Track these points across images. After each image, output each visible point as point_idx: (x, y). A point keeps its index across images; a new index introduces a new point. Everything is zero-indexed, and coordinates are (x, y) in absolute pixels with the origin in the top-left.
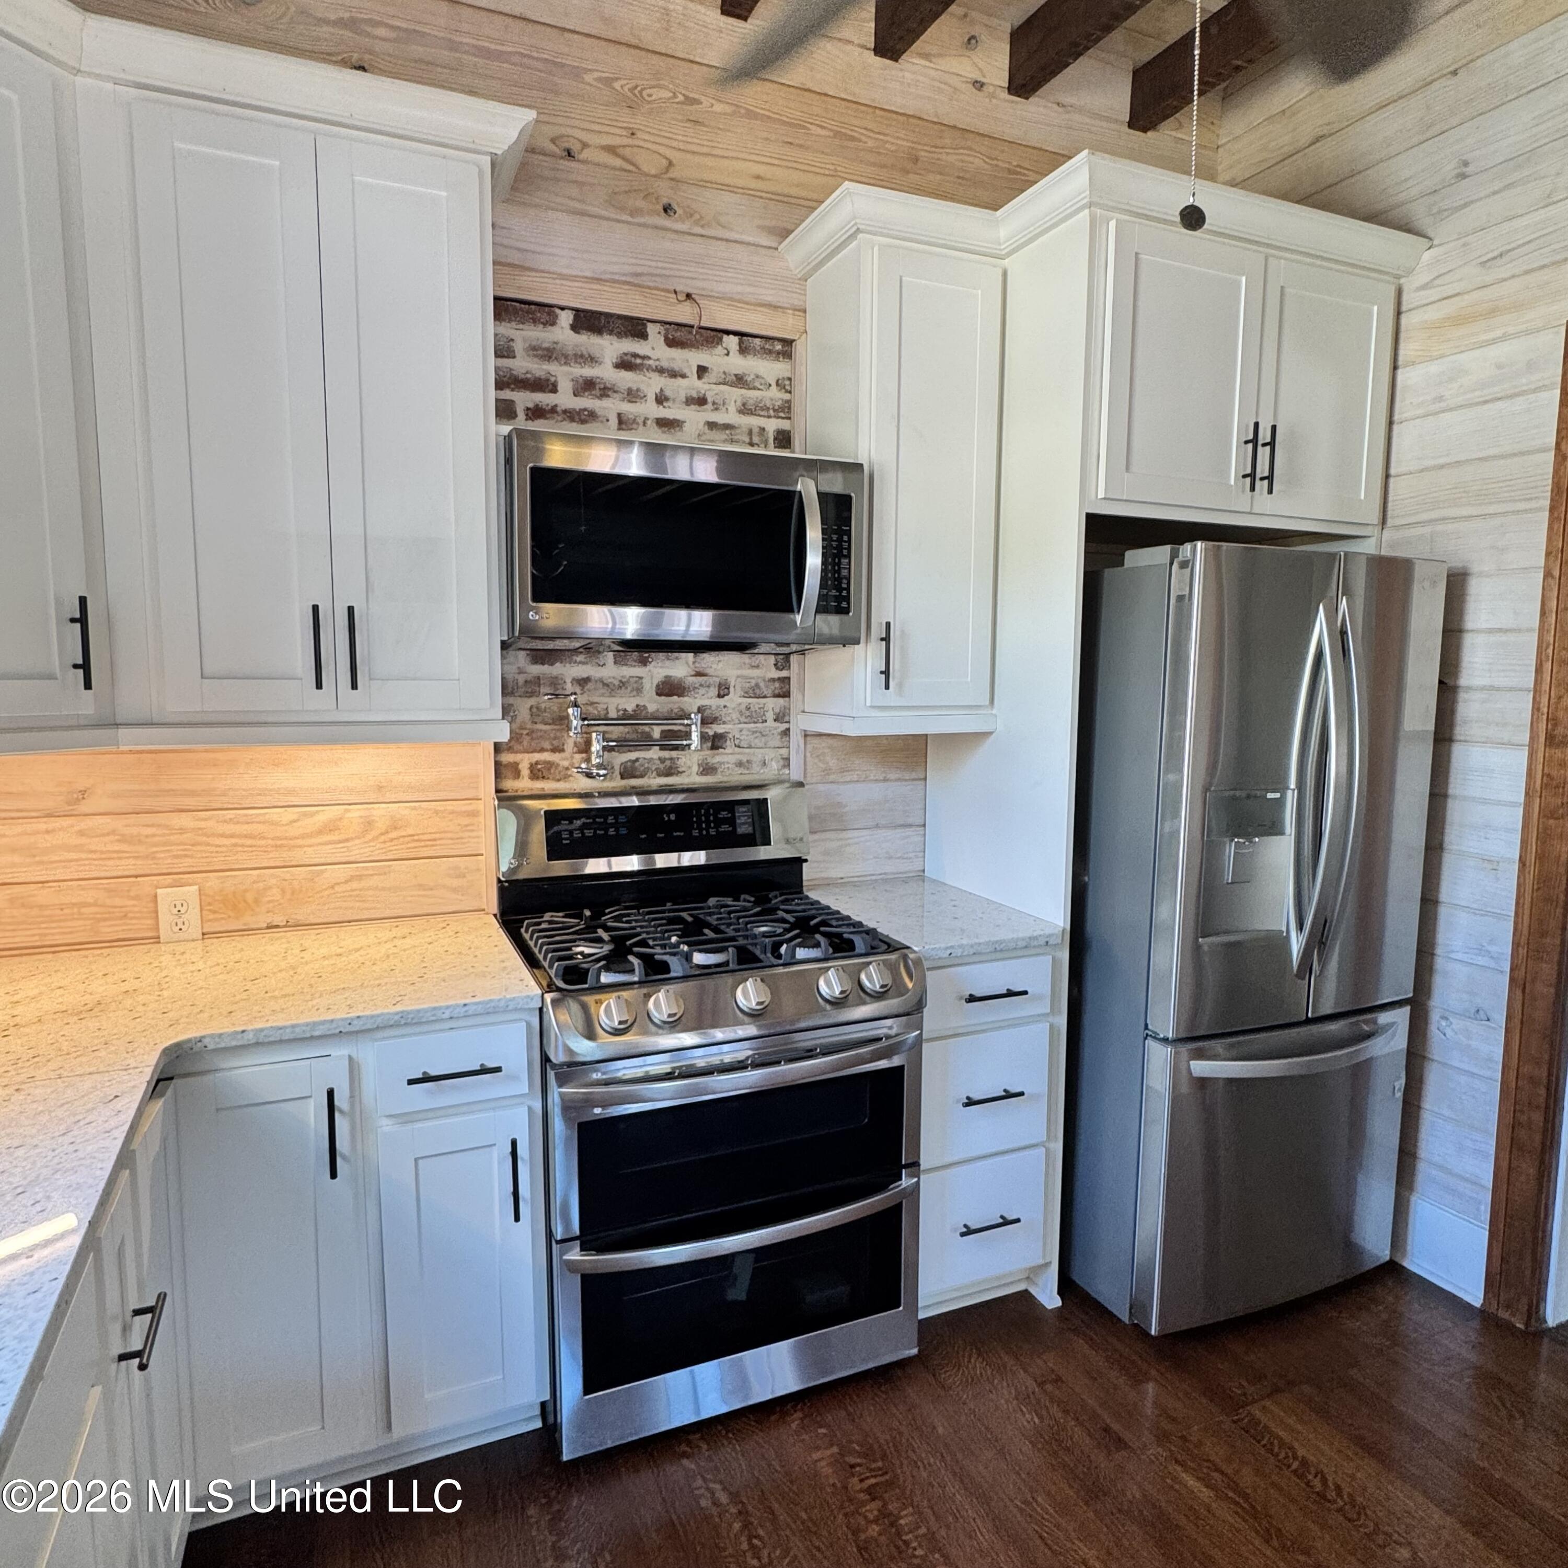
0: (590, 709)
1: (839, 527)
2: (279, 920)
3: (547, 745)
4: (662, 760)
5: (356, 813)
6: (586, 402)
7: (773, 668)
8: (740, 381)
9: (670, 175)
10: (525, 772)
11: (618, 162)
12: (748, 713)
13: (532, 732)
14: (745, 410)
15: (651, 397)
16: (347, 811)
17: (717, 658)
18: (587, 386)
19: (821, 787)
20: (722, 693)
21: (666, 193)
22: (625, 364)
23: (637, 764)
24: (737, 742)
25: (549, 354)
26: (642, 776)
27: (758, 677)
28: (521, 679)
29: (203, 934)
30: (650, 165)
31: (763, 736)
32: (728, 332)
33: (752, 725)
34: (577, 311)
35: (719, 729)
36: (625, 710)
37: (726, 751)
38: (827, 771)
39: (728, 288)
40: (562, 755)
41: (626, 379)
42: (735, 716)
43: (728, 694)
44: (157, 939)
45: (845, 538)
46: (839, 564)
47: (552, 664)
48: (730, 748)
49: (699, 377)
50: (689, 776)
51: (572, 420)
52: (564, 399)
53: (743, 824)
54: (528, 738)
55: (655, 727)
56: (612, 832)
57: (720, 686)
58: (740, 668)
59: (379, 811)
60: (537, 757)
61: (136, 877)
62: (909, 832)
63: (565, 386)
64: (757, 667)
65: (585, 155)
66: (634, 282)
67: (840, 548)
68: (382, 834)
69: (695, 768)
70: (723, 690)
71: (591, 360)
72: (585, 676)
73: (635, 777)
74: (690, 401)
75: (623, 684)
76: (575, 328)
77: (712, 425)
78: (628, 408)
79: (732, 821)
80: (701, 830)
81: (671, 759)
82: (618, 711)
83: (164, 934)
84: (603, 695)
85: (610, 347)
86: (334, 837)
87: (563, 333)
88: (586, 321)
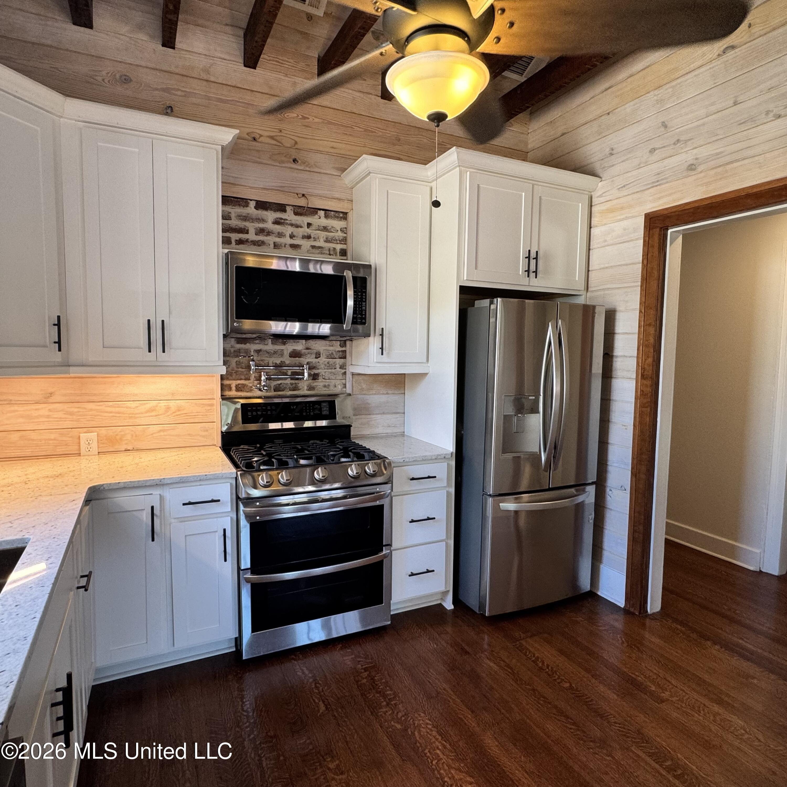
0: (261, 362)
1: (362, 290)
2: (130, 447)
3: (243, 377)
4: (292, 384)
5: (163, 404)
6: (261, 238)
7: (339, 346)
8: (325, 229)
9: (296, 147)
10: (234, 388)
11: (274, 142)
12: (328, 365)
13: (237, 371)
14: (327, 241)
15: (288, 235)
16: (160, 403)
17: (315, 342)
18: (261, 231)
19: (360, 396)
20: (317, 356)
21: (294, 154)
22: (277, 222)
23: (281, 386)
24: (324, 377)
25: (245, 218)
26: (283, 391)
27: (333, 350)
28: (232, 350)
29: (99, 453)
30: (288, 143)
31: (335, 374)
32: (320, 209)
33: (330, 370)
34: (257, 202)
35: (316, 371)
36: (276, 363)
37: (319, 381)
38: (362, 389)
39: (320, 192)
40: (249, 381)
41: (277, 228)
42: (322, 366)
43: (320, 357)
44: (79, 454)
45: (364, 294)
46: (362, 304)
47: (245, 344)
48: (320, 379)
49: (308, 228)
50: (303, 390)
51: (255, 245)
52: (252, 236)
53: (326, 410)
54: (235, 374)
55: (289, 371)
56: (269, 413)
57: (316, 353)
58: (325, 346)
59: (172, 404)
60: (239, 382)
61: (72, 429)
62: (398, 415)
63: (252, 231)
64: (332, 346)
65: (261, 139)
66: (280, 190)
67: (362, 298)
68: (174, 413)
69: (306, 388)
70: (318, 355)
71: (263, 220)
72: (259, 349)
73: (280, 391)
74: (304, 237)
75: (275, 352)
76: (256, 208)
77: (313, 247)
78: (278, 240)
79: (320, 410)
80: (307, 412)
81: (296, 383)
82: (273, 363)
83: (83, 452)
84: (267, 357)
85: (271, 216)
86: (154, 414)
87: (251, 210)
88: (261, 205)
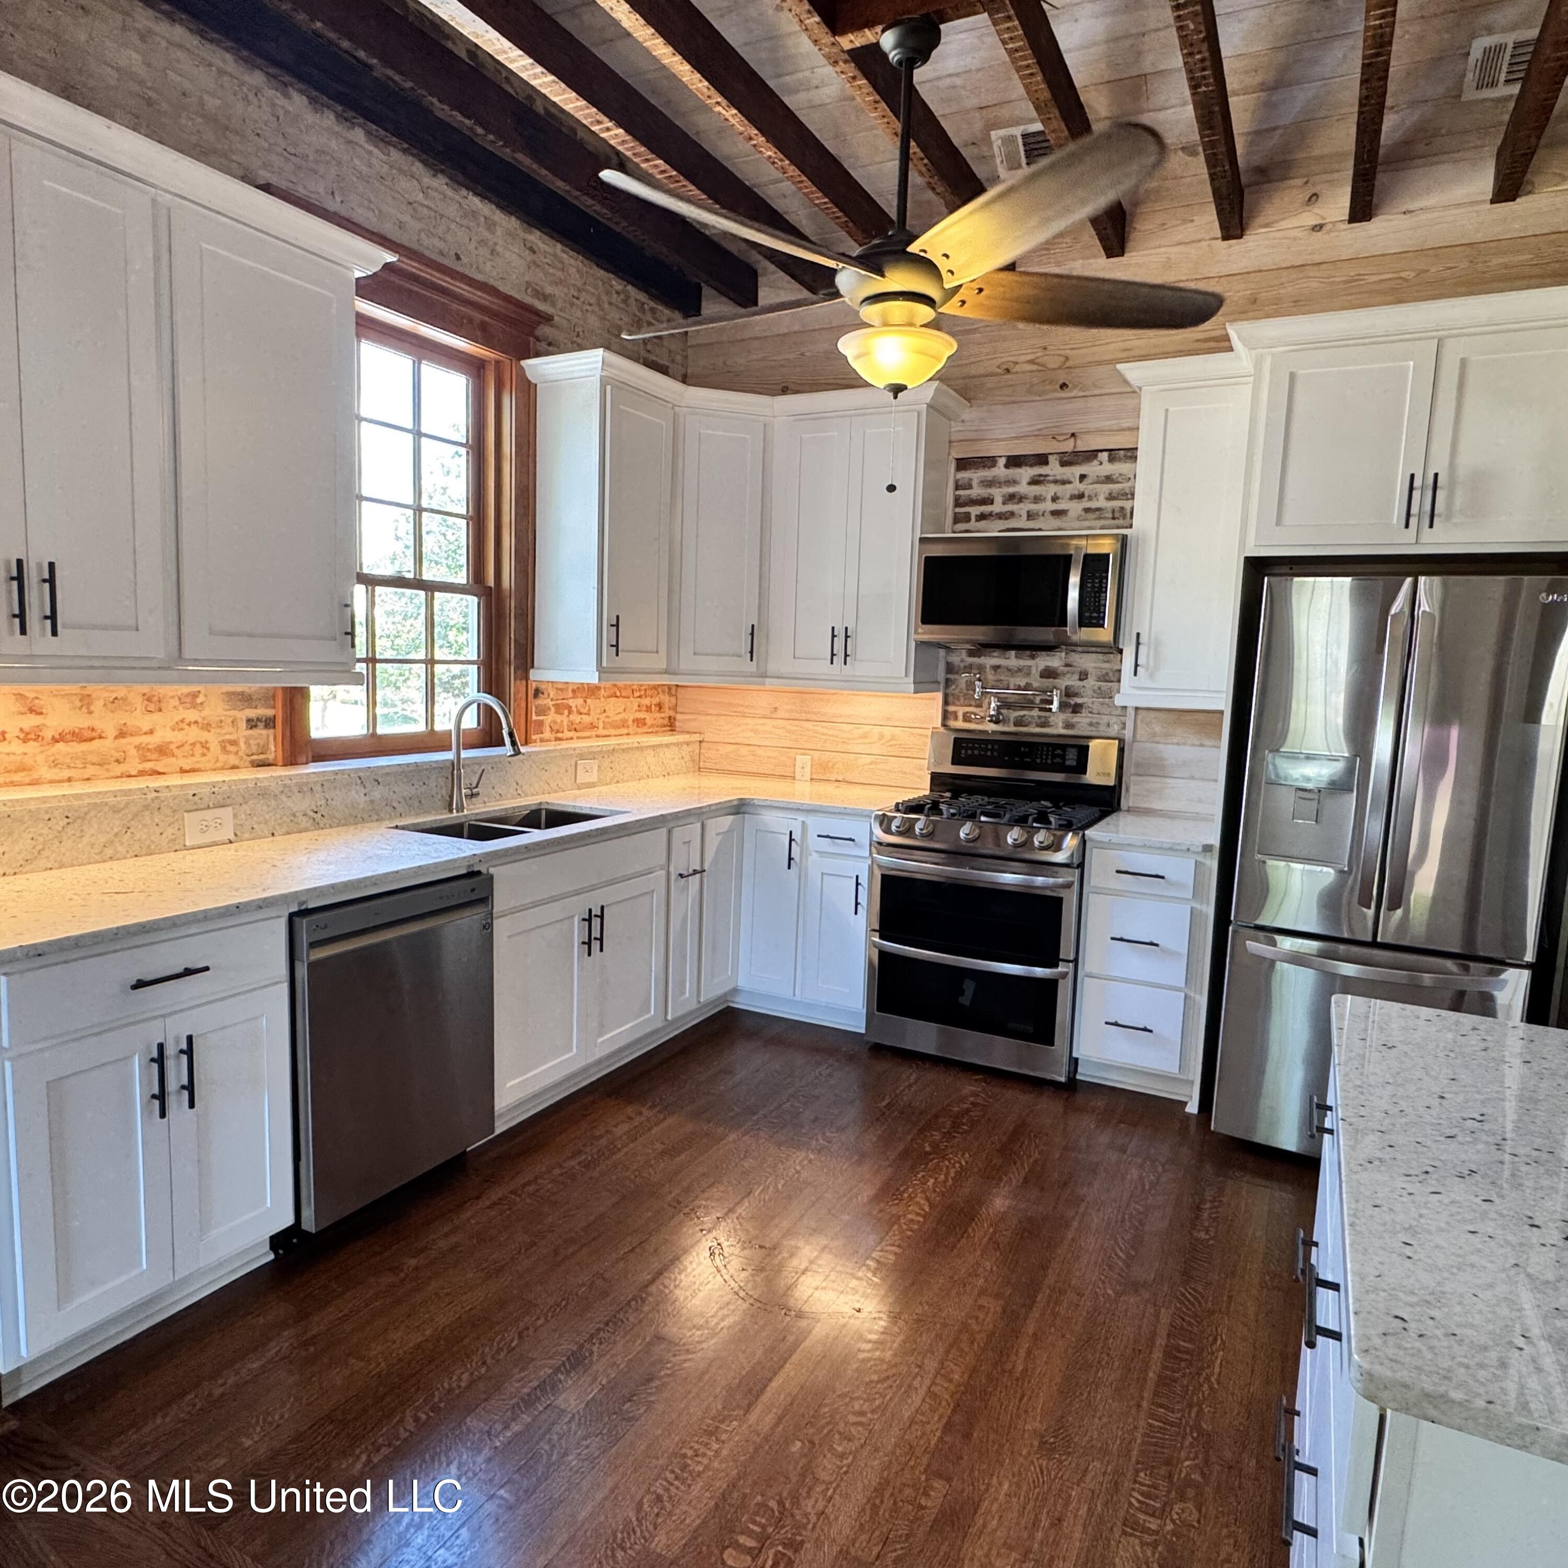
0: (998, 683)
2: (840, 778)
3: (973, 703)
4: (1040, 717)
5: (877, 730)
6: (1010, 507)
8: (1109, 479)
9: (1068, 364)
10: (960, 717)
11: (1035, 367)
12: (1099, 692)
14: (1111, 497)
15: (1049, 497)
16: (873, 728)
17: (1081, 656)
18: (1011, 498)
19: (1148, 745)
20: (1082, 678)
21: (1062, 377)
22: (1034, 482)
23: (1024, 718)
24: (1090, 710)
25: (990, 483)
26: (1026, 725)
28: (962, 665)
29: (811, 779)
30: (1053, 362)
32: (1102, 451)
33: (1101, 700)
34: (1009, 458)
35: (1079, 701)
37: (1082, 715)
38: (1154, 735)
39: (1098, 425)
40: (981, 709)
41: (1036, 490)
42: (1090, 693)
43: (1087, 679)
44: (794, 778)
45: (1104, 581)
46: (1099, 596)
47: (979, 657)
48: (1085, 713)
49: (1081, 481)
50: (1057, 728)
51: (1000, 518)
52: (997, 507)
53: (1071, 759)
54: (963, 698)
55: (1035, 697)
56: (989, 753)
57: (1081, 673)
59: (887, 731)
60: (968, 709)
61: (790, 748)
63: (998, 500)
64: (1108, 662)
65: (1017, 368)
67: (1101, 586)
68: (887, 742)
69: (1061, 724)
70: (1083, 676)
71: (1014, 482)
73: (1023, 726)
74: (1073, 497)
75: (1020, 670)
76: (1007, 466)
77: (1087, 510)
78: (1033, 507)
79: (1063, 757)
80: (1041, 758)
81: (1043, 717)
82: (1015, 685)
83: (798, 776)
84: (1007, 676)
85: (1026, 473)
86: (868, 741)
87: (1000, 470)
88: (1015, 461)
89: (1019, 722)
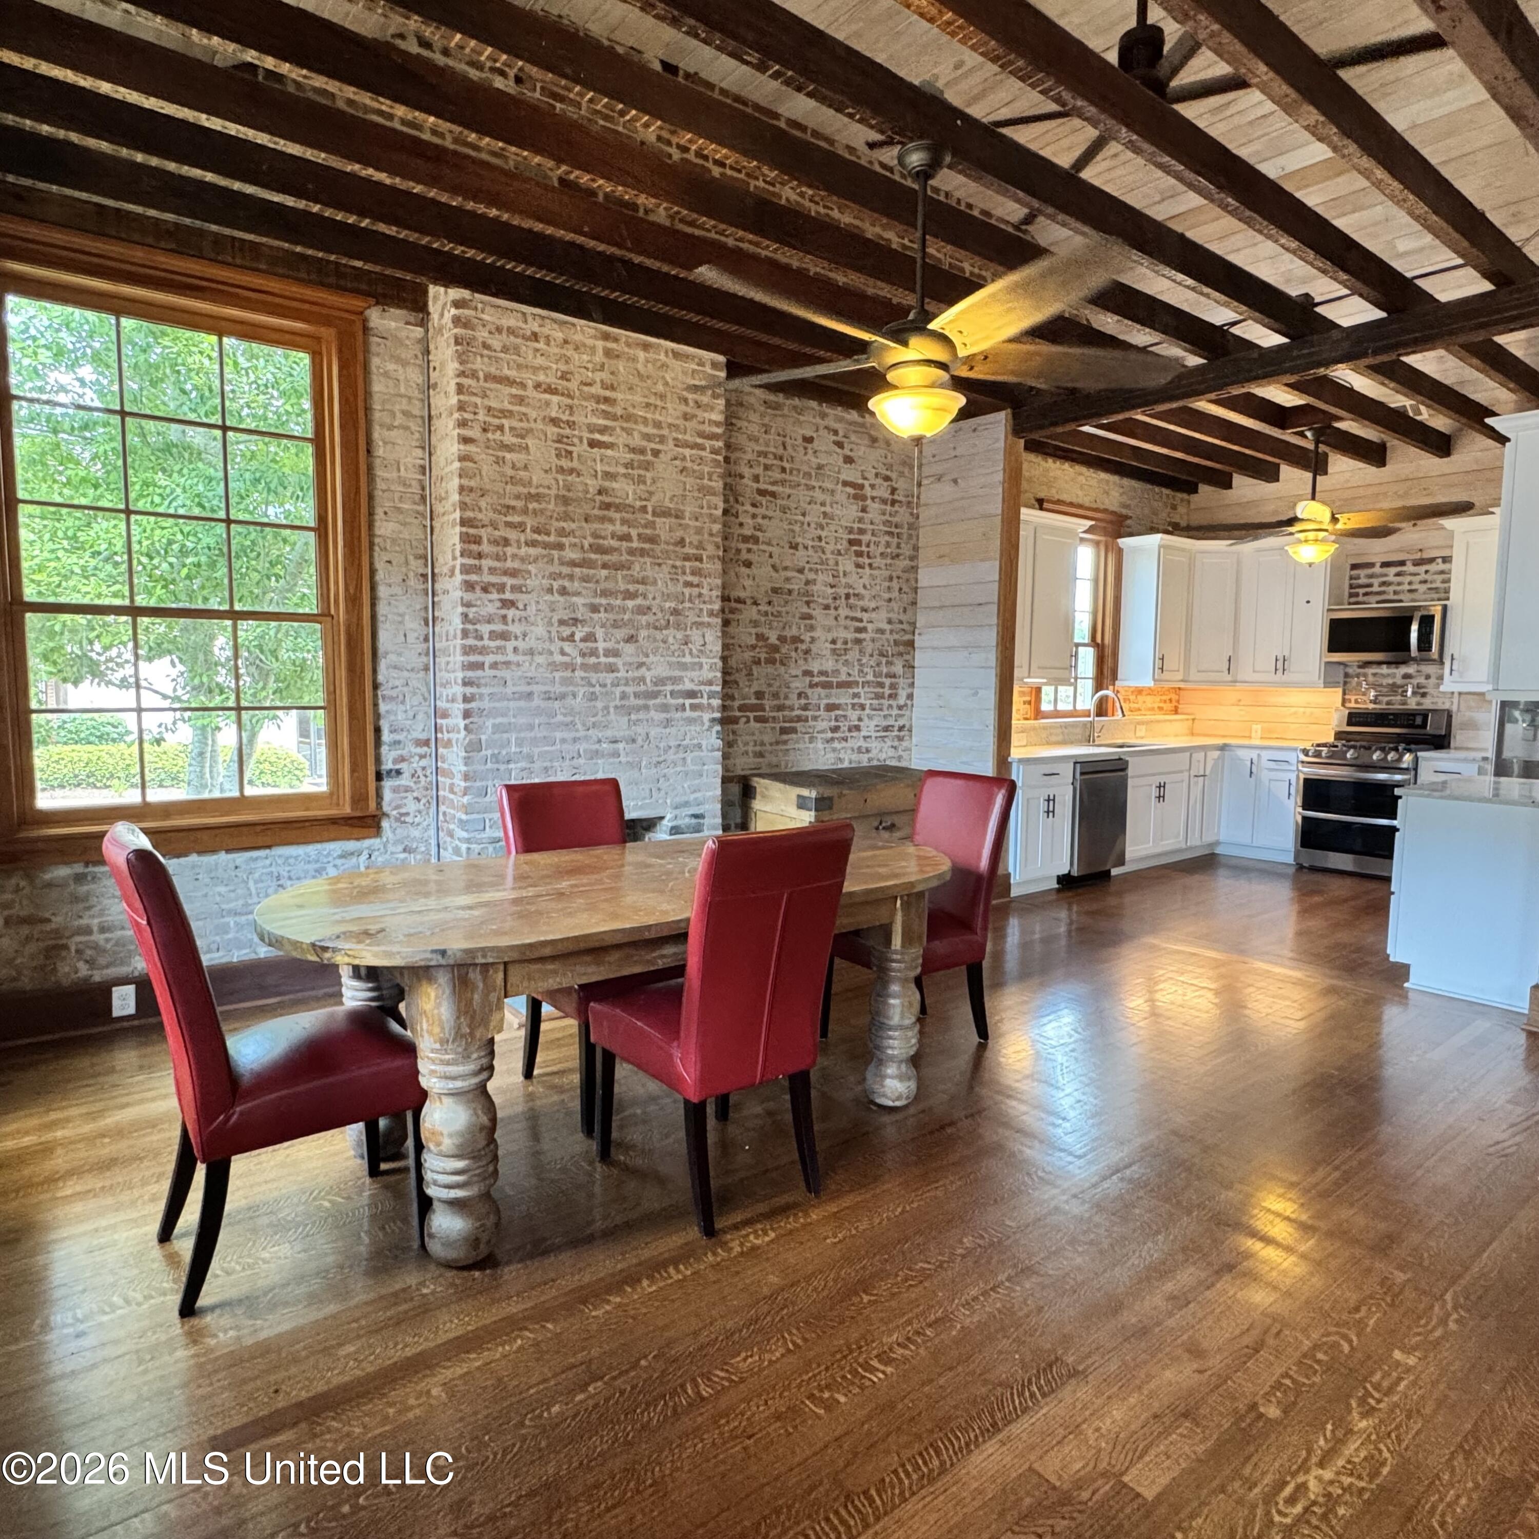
1: (1428, 625)
2: (1279, 737)
5: (1302, 710)
6: (1383, 588)
13: (1356, 689)
15: (1407, 583)
16: (1299, 709)
18: (1384, 584)
22: (1398, 574)
24: (1432, 695)
25: (1371, 576)
26: (1393, 705)
32: (1436, 558)
34: (1382, 562)
36: (1389, 683)
38: (1470, 707)
39: (1435, 545)
40: (1366, 697)
41: (1399, 579)
42: (1432, 686)
46: (1428, 636)
47: (1365, 669)
50: (1411, 705)
51: (1377, 594)
52: (1376, 588)
53: (1419, 721)
55: (1399, 689)
56: (1369, 720)
57: (1426, 675)
58: (1435, 669)
59: (1308, 710)
60: (1357, 697)
61: (1248, 721)
63: (1376, 585)
66: (1401, 550)
67: (1429, 631)
68: (1308, 716)
69: (1414, 703)
70: (1428, 677)
71: (1386, 575)
75: (1389, 675)
76: (1381, 567)
78: (1397, 588)
79: (1414, 720)
80: (1401, 722)
81: (1405, 700)
82: (1386, 683)
83: (1253, 737)
84: (1381, 678)
85: (1393, 570)
86: (1297, 716)
87: (1377, 570)
88: (1385, 565)
89: (1388, 703)
